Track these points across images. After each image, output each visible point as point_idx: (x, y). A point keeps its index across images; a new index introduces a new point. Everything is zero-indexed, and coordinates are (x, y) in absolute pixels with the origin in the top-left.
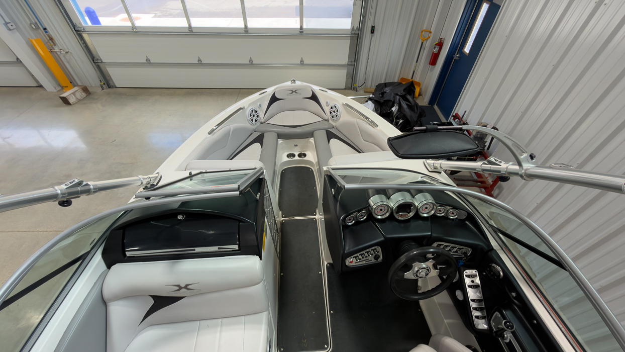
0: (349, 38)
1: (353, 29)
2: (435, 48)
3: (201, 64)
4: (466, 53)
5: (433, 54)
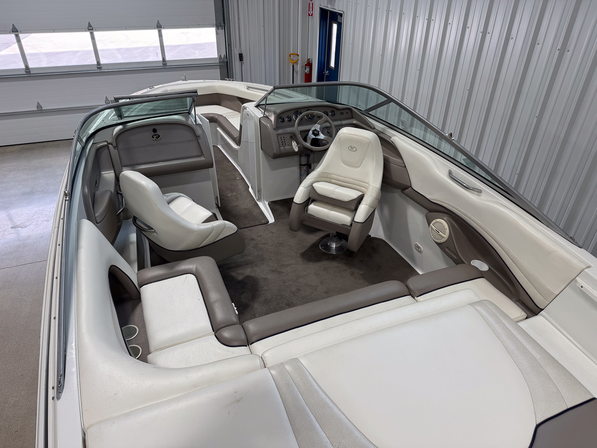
0: (219, 67)
1: (220, 57)
2: (306, 68)
3: (42, 110)
4: (332, 67)
5: (306, 74)
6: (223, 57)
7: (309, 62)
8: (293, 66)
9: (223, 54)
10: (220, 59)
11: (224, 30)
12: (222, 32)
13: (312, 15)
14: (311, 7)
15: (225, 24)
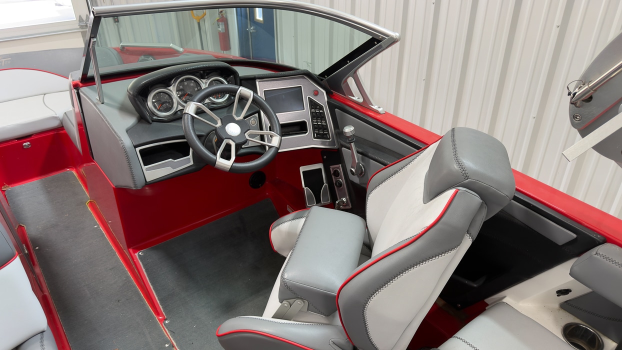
0: (80, 33)
1: (81, 19)
2: (219, 25)
4: (259, 20)
5: (220, 33)
6: (84, 19)
7: (223, 16)
8: (199, 24)
9: (84, 12)
10: (80, 21)
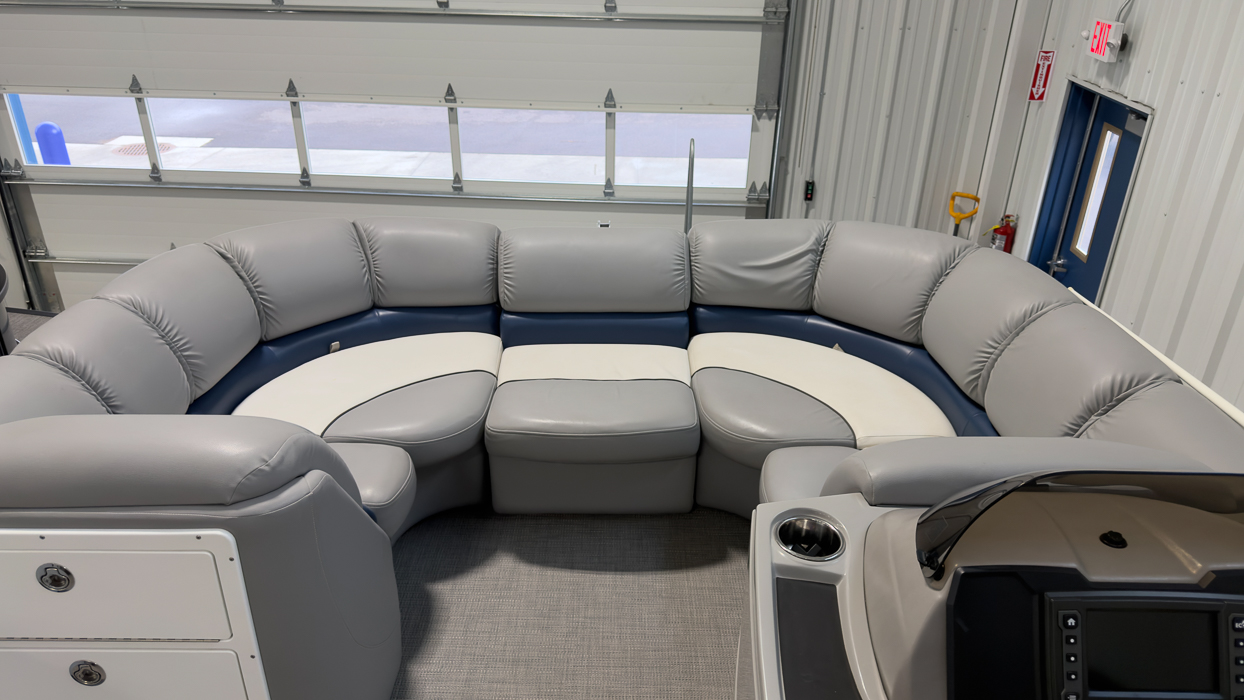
1: (753, 188)
4: (1079, 253)
6: (759, 187)
7: (1008, 225)
8: (957, 225)
9: (762, 178)
10: (750, 192)
11: (774, 121)
12: (767, 126)
13: (1041, 97)
14: (1041, 75)
15: (779, 106)
